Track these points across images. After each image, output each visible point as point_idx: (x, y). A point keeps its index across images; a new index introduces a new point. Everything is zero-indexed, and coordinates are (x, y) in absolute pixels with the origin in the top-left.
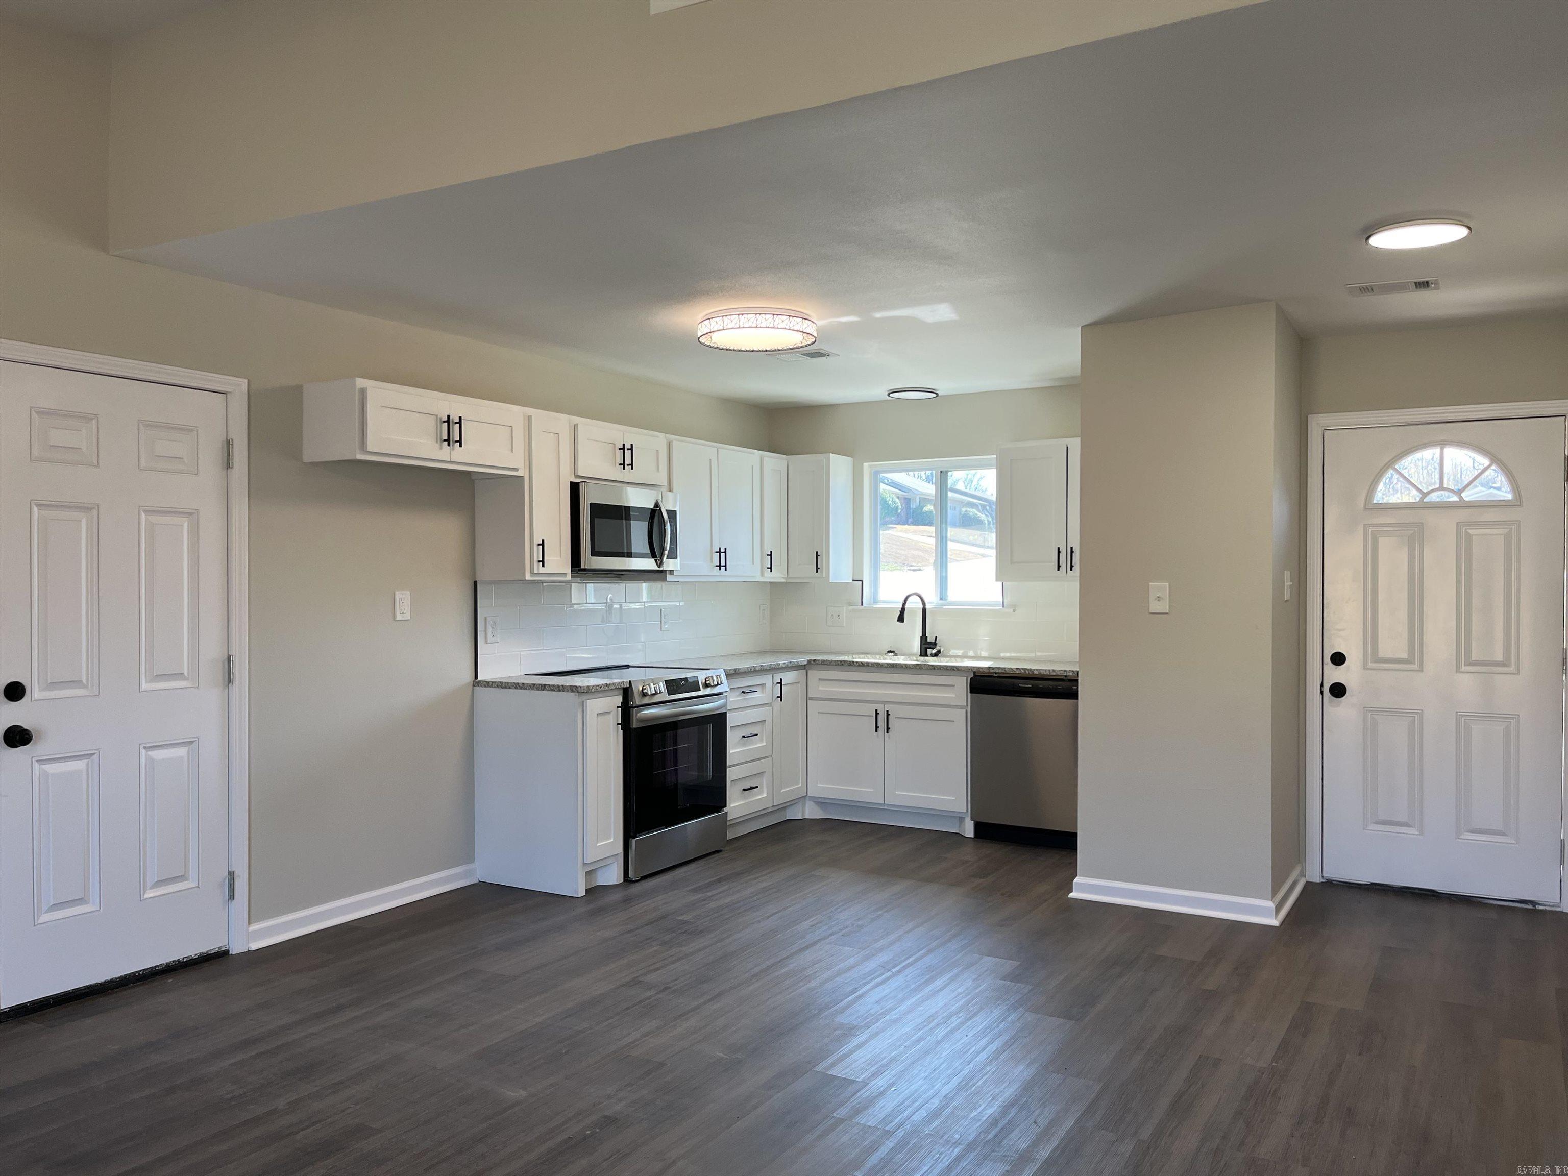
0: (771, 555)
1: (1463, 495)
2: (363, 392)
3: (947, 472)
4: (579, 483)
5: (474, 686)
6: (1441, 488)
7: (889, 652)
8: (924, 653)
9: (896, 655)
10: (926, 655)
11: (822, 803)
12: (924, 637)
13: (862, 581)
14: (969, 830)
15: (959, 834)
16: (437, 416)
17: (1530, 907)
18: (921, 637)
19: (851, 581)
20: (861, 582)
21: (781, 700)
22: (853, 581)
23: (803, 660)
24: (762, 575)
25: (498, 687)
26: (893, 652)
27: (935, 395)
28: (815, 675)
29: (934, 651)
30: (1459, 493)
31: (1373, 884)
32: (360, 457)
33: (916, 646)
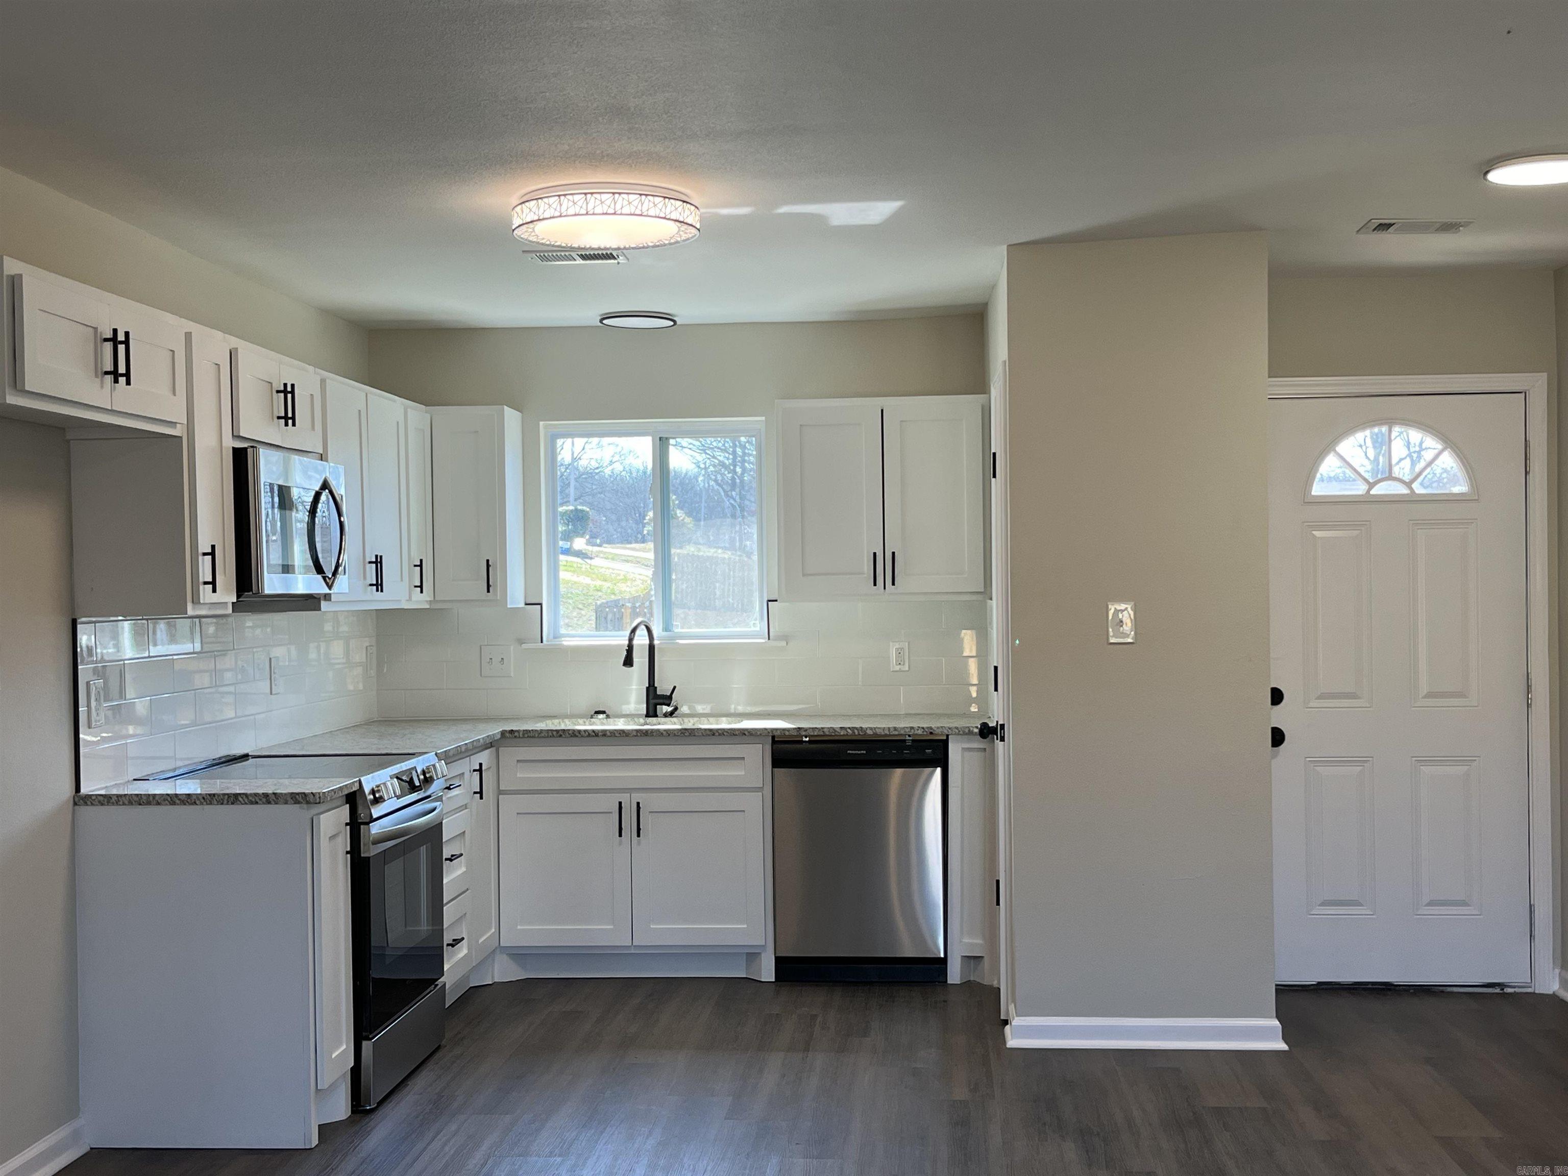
0: (421, 566)
1: (1414, 486)
2: (15, 283)
3: (667, 439)
4: (245, 449)
5: (75, 804)
6: (1390, 478)
7: (598, 712)
8: (651, 713)
9: (608, 717)
10: (656, 716)
11: (519, 955)
12: (651, 689)
13: (541, 604)
14: (767, 973)
15: (746, 978)
16: (95, 329)
17: (1498, 990)
18: (648, 689)
19: (522, 605)
20: (539, 606)
21: (481, 798)
22: (526, 604)
23: (495, 730)
24: (410, 599)
25: (130, 803)
26: (603, 712)
27: (672, 323)
28: (510, 754)
29: (670, 709)
30: (1408, 485)
31: (1319, 983)
32: (13, 399)
33: (636, 702)
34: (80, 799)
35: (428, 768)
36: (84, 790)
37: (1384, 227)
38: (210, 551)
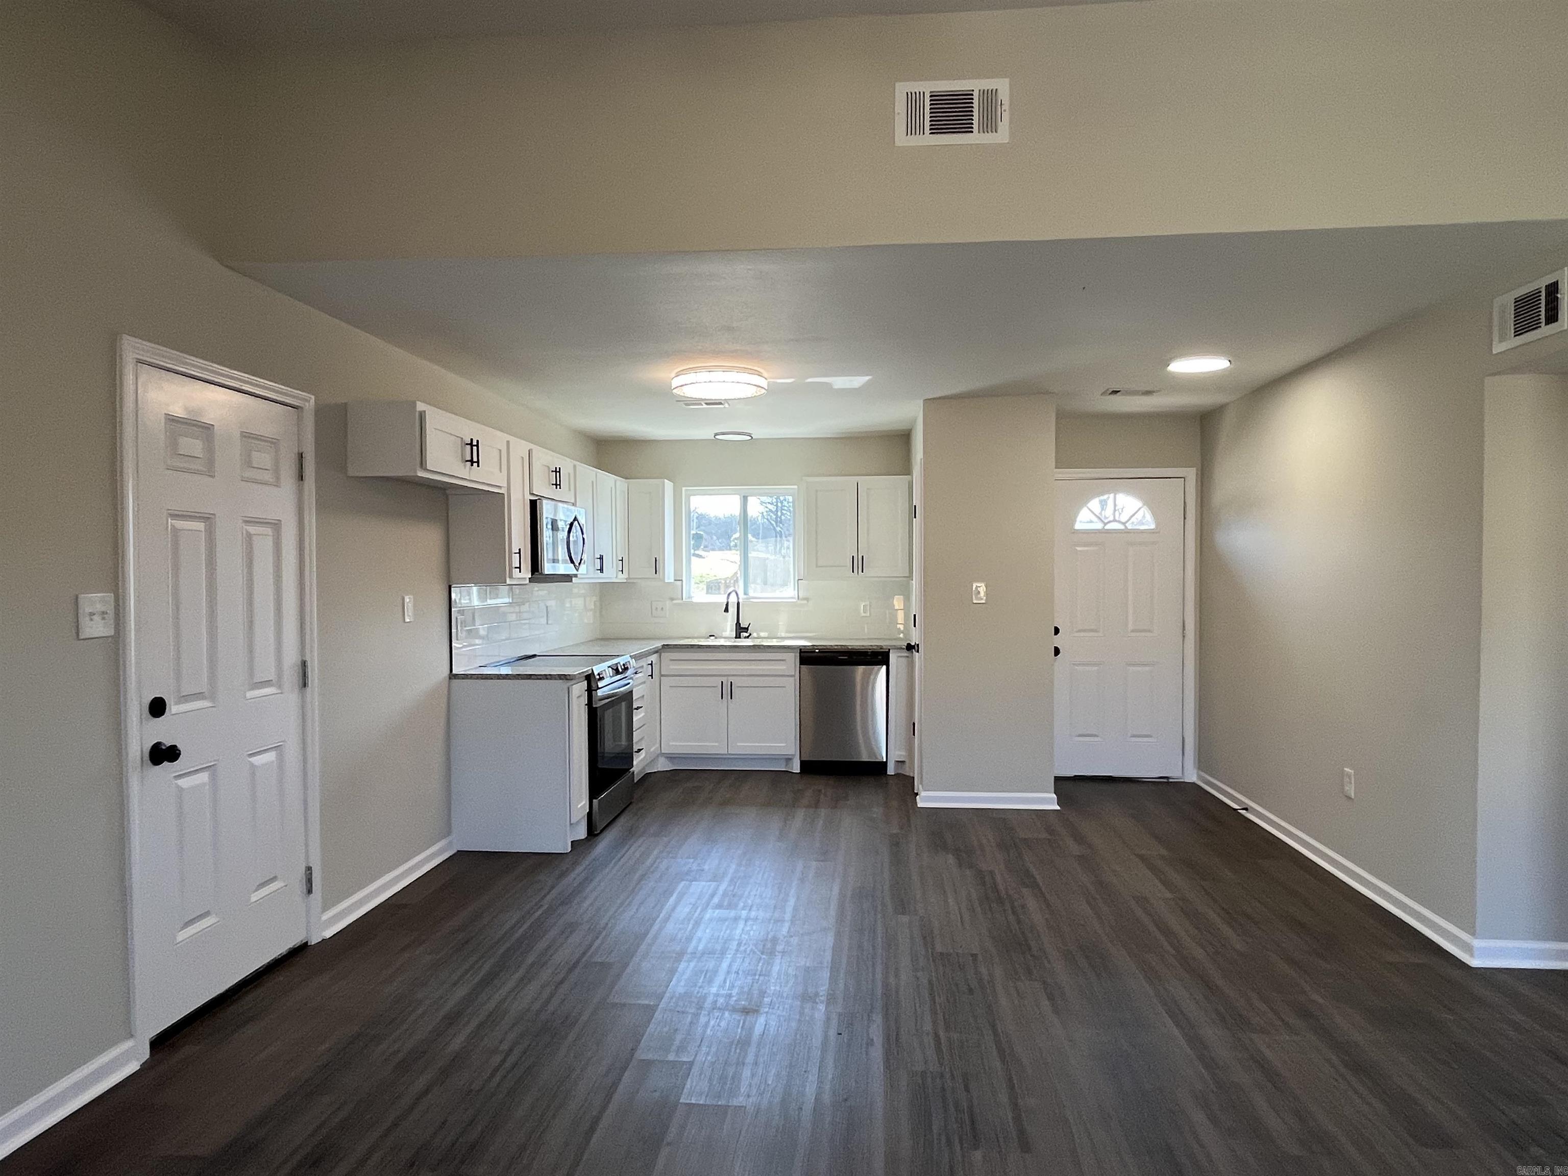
0: (622, 560)
1: (1127, 525)
2: (422, 415)
3: (747, 497)
4: (536, 501)
5: (450, 678)
6: (1115, 520)
7: (710, 636)
8: (738, 636)
9: (716, 638)
10: (740, 638)
11: (671, 758)
12: (738, 623)
13: (682, 580)
14: (796, 768)
15: (787, 771)
16: (462, 438)
17: (1165, 780)
18: (736, 624)
19: (672, 581)
20: (681, 582)
21: (652, 678)
22: (675, 580)
23: (659, 644)
24: (617, 577)
25: (477, 678)
26: (713, 636)
27: (750, 438)
28: (666, 656)
29: (747, 635)
30: (1124, 524)
31: (1075, 776)
32: (421, 474)
33: (729, 630)
34: (452, 676)
35: (626, 663)
36: (454, 672)
37: (1115, 392)
38: (518, 551)
